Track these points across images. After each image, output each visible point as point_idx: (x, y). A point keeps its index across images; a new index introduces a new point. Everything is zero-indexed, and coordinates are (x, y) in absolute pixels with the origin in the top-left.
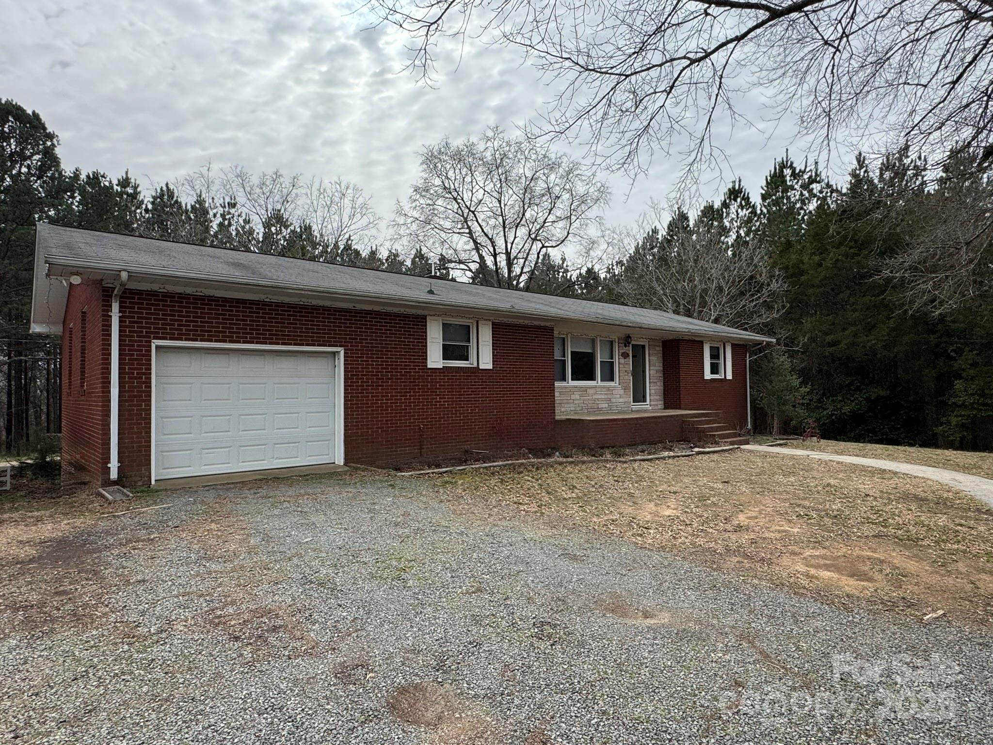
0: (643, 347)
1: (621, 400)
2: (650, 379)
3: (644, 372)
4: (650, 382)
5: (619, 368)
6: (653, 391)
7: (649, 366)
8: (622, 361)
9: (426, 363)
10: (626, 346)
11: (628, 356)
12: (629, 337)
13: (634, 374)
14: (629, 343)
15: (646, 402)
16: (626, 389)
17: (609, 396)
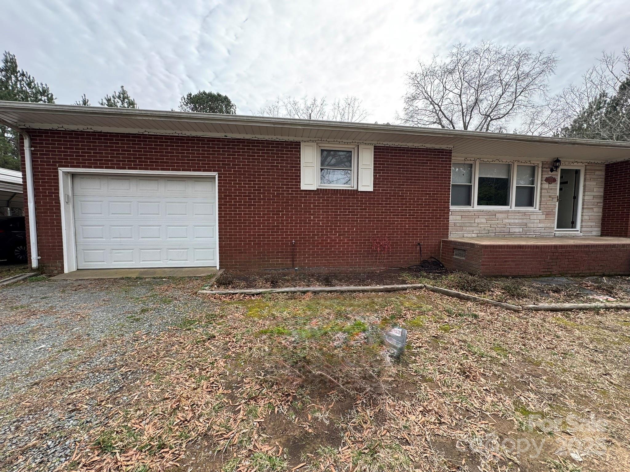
0: (577, 172)
1: (540, 225)
2: (583, 205)
3: (576, 198)
4: (583, 208)
5: (541, 193)
6: (586, 217)
7: (584, 192)
8: (546, 186)
9: (300, 185)
10: (552, 170)
11: (554, 180)
12: (558, 161)
13: (561, 200)
14: (557, 167)
15: (575, 228)
16: (548, 214)
17: (525, 221)
